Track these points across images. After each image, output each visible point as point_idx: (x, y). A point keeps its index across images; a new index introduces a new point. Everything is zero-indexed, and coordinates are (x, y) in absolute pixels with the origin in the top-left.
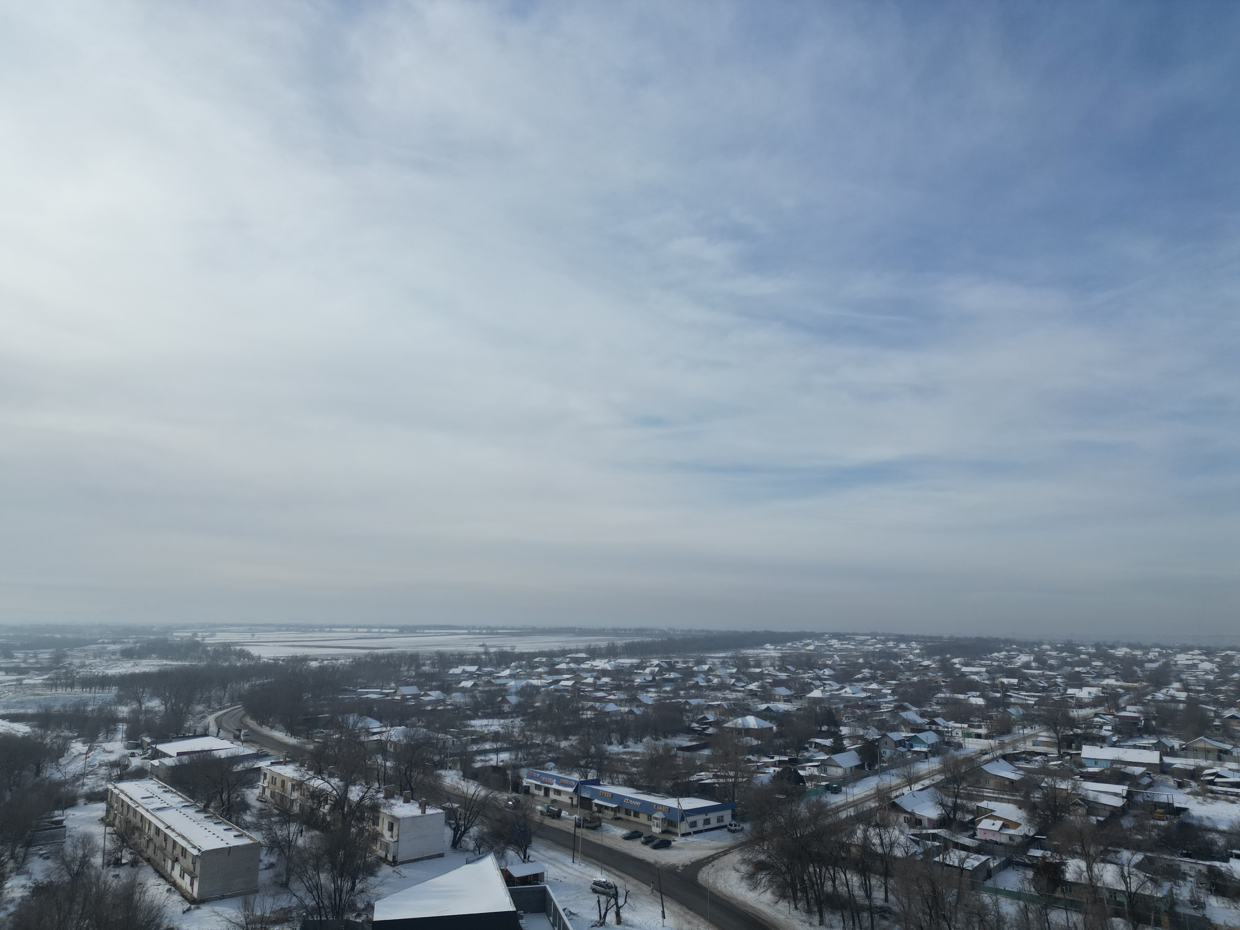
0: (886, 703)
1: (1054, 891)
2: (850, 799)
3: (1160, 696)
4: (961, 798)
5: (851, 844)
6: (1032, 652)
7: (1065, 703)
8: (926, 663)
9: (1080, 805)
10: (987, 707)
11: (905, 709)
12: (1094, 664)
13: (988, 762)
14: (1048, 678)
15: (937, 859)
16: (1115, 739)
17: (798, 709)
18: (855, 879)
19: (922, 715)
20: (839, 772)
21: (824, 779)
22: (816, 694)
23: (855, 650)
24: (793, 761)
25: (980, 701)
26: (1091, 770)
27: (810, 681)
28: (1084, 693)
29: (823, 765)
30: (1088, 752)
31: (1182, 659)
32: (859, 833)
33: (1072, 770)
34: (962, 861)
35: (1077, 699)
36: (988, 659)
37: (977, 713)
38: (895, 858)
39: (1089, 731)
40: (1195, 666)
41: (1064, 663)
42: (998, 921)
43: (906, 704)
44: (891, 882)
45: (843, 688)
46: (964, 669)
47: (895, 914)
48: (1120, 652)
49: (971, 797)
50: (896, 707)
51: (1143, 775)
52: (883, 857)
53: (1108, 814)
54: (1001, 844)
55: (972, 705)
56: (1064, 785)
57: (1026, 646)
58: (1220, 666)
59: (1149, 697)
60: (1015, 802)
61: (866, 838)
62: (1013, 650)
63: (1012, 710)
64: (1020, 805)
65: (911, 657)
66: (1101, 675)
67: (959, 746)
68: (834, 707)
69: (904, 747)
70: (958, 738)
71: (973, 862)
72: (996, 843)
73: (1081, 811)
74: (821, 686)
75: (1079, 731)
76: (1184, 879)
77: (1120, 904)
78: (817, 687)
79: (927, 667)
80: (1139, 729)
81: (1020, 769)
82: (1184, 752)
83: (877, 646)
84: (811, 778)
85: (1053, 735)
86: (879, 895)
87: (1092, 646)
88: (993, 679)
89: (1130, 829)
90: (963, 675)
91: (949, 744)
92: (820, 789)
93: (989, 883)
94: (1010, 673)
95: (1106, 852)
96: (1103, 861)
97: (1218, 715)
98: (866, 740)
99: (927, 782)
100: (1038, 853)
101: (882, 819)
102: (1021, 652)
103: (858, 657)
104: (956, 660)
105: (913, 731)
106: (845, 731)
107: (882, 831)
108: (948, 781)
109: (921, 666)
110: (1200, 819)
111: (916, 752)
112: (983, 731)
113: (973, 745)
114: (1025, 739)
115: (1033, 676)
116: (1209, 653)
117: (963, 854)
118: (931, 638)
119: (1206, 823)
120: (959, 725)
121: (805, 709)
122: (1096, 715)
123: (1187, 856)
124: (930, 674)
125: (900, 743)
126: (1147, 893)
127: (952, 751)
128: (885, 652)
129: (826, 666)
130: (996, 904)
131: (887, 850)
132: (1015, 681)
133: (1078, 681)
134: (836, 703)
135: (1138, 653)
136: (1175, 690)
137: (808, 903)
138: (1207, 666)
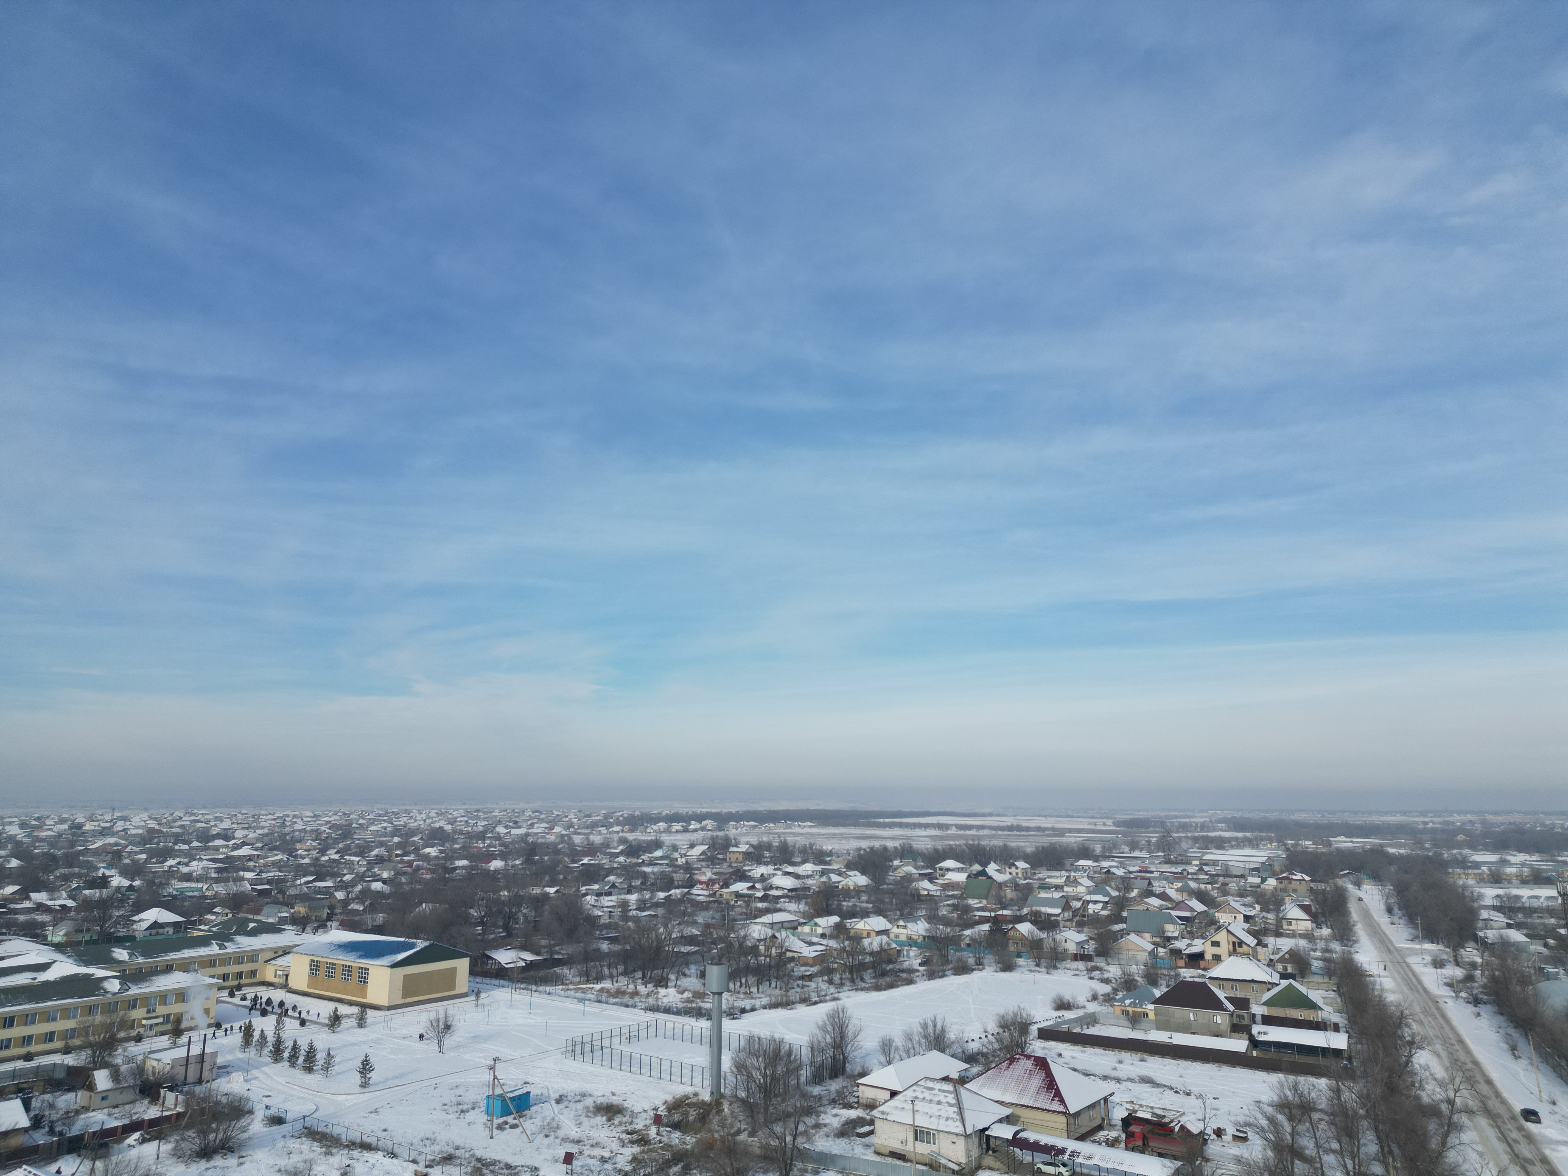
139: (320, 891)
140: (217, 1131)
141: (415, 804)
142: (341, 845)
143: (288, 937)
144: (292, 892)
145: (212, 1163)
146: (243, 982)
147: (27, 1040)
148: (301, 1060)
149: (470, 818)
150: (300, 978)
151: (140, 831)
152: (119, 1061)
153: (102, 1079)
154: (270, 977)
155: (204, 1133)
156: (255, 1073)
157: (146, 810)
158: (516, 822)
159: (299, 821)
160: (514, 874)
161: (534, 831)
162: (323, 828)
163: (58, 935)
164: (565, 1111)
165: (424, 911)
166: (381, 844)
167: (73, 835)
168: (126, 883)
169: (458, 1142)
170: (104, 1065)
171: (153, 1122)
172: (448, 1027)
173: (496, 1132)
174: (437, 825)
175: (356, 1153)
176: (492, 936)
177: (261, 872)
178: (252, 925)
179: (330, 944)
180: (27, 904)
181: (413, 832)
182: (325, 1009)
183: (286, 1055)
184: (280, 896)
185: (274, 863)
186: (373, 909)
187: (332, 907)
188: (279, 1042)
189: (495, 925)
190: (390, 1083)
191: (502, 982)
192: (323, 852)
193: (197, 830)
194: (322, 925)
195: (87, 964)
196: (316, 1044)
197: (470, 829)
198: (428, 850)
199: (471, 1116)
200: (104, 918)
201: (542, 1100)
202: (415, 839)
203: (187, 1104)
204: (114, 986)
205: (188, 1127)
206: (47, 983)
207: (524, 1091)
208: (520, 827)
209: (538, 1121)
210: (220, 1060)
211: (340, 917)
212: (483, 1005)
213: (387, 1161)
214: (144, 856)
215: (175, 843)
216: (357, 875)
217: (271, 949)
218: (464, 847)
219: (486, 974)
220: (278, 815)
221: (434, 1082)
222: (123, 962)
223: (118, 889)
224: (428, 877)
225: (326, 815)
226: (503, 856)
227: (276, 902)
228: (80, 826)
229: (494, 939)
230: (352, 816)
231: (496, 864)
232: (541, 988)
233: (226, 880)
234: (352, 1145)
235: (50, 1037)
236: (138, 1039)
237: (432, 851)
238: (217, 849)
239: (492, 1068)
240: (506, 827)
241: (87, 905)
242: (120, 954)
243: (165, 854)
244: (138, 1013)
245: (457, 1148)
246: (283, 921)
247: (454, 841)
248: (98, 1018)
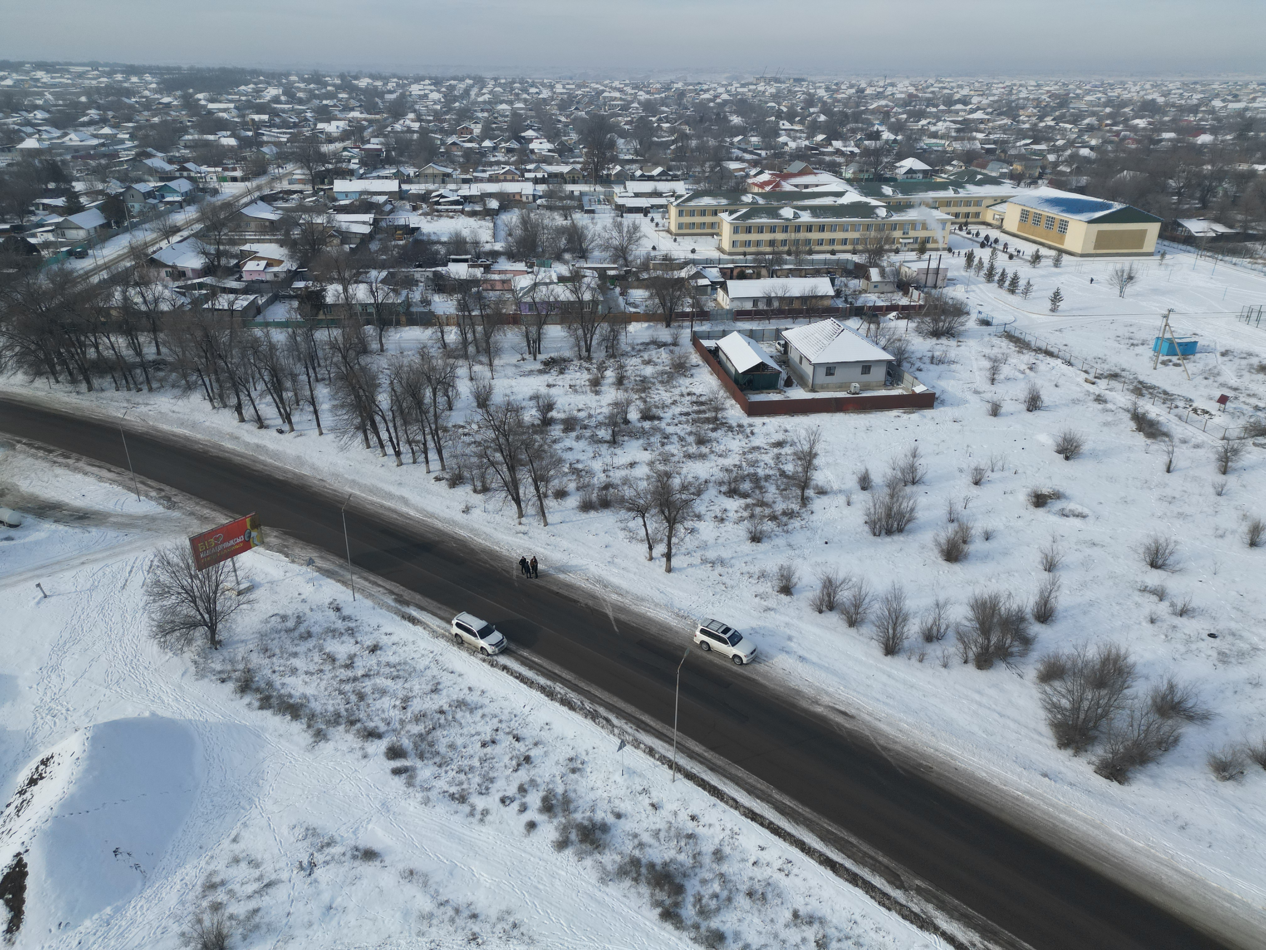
0: (125, 150)
1: (317, 314)
2: (100, 262)
3: (398, 127)
4: (223, 244)
5: (110, 308)
6: (280, 85)
7: (315, 139)
8: (166, 100)
9: (334, 236)
10: (240, 147)
11: (150, 156)
12: (340, 96)
13: (247, 205)
14: (299, 113)
15: (206, 306)
16: (362, 171)
17: (9, 165)
18: (120, 340)
19: (170, 161)
20: (81, 234)
21: (63, 244)
22: (30, 143)
23: (73, 85)
24: (15, 228)
25: (232, 142)
26: (342, 203)
27: (16, 127)
28: (333, 128)
29: (59, 229)
30: (340, 185)
31: (415, 89)
32: (118, 295)
33: (326, 205)
34: (231, 303)
35: (327, 133)
36: (236, 94)
37: (230, 155)
38: (162, 313)
39: (339, 165)
40: (426, 96)
41: (312, 96)
42: (271, 349)
43: (149, 150)
44: (161, 336)
45: (66, 134)
46: (211, 106)
47: (170, 364)
48: (363, 83)
49: (233, 242)
50: (138, 155)
51: (385, 203)
52: (147, 314)
53: (358, 241)
54: (267, 282)
55: (223, 146)
56: (319, 220)
57: (273, 78)
58: (445, 96)
59: (389, 129)
60: (277, 241)
61: (126, 299)
62: (261, 82)
63: (265, 149)
64: (282, 244)
65: (147, 93)
66: (347, 108)
67: (215, 192)
68: (58, 158)
69: (155, 198)
70: (213, 183)
71: (242, 302)
72: (262, 281)
73: (336, 241)
74: (34, 134)
75: (330, 166)
76: (417, 285)
77: (371, 314)
78: (30, 135)
79: (168, 105)
80: (382, 161)
81: (278, 208)
82: (419, 178)
83: (102, 79)
84: (46, 245)
85: (307, 172)
86: (150, 352)
87: (338, 77)
88: (243, 116)
89: (376, 252)
90: (210, 112)
91: (204, 190)
92: (60, 256)
93: (259, 319)
94: (260, 109)
95: (359, 274)
96: (357, 282)
97: (443, 143)
98: (108, 195)
99: (185, 233)
100: (301, 284)
101: (141, 277)
102: (269, 84)
103: (79, 95)
104: (200, 96)
105: (162, 179)
106: (78, 186)
107: (144, 289)
108: (208, 229)
109: (160, 103)
110: (429, 235)
111: (169, 203)
112: (238, 174)
113: (230, 190)
114: (279, 178)
115: (284, 111)
116: (437, 82)
117: (232, 297)
118: (169, 70)
119: (434, 238)
120: (212, 169)
121: (18, 164)
122: (345, 149)
123: (420, 266)
124: (172, 113)
125: (149, 194)
126: (390, 301)
127: (208, 198)
128: (113, 88)
129: (36, 107)
130: (267, 335)
131: (152, 307)
132: (265, 117)
133: (325, 115)
134: (61, 155)
135: (379, 83)
136: (410, 121)
137: (71, 374)
138: (435, 96)
139: (1035, 153)
140: (944, 321)
141: (1132, 75)
142: (1057, 113)
143: (1006, 189)
144: (1012, 152)
145: (940, 341)
146: (970, 220)
147: (832, 242)
148: (1007, 283)
149: (1186, 91)
150: (1012, 223)
151: (903, 96)
152: (885, 264)
153: (874, 273)
154: (989, 219)
155: (936, 321)
156: (973, 287)
157: (908, 77)
158: (1236, 96)
159: (1024, 89)
160: (1223, 149)
161: (1255, 105)
162: (1043, 97)
163: (849, 173)
164: (1229, 364)
165: (1125, 178)
166: (1093, 114)
167: (859, 97)
168: (892, 137)
169: (1125, 366)
170: (876, 265)
171: (905, 308)
172: (1130, 278)
173: (1159, 365)
174: (1150, 97)
175: (1041, 356)
176: (1186, 206)
177: (990, 133)
178: (979, 177)
179: (1039, 198)
180: (830, 149)
181: (1125, 104)
182: (1029, 249)
183: (996, 278)
184: (1003, 155)
185: (1000, 127)
186: (1078, 172)
187: (1043, 168)
188: (992, 268)
189: (1192, 197)
190: (1074, 313)
191: (1189, 248)
192: (1041, 119)
193: (944, 96)
194: (1033, 182)
195: (867, 195)
196: (1020, 274)
197: (1183, 102)
198: (1137, 121)
199: (1139, 349)
200: (878, 163)
201: (1207, 350)
202: (1126, 110)
203: (926, 300)
204: (882, 212)
205: (926, 315)
206: (842, 206)
207: (1193, 340)
208: (1239, 101)
209: (1200, 366)
210: (950, 275)
211: (1049, 176)
212: (1167, 265)
213: (1065, 367)
214: (905, 116)
215: (927, 106)
216: (1068, 140)
217: (992, 197)
218: (1173, 120)
219: (1174, 239)
220: (1008, 83)
221: (1111, 318)
222: (888, 196)
223: (887, 141)
224: (1134, 146)
225: (1048, 85)
226: (1213, 131)
227: (999, 160)
228: (862, 91)
229: (1188, 210)
230: (1071, 87)
231: (1205, 139)
232: (1227, 258)
233: (962, 139)
234: (1038, 350)
235: (845, 242)
236: (897, 251)
237: (1141, 123)
238: (957, 112)
239: (1166, 317)
240: (1224, 101)
241: (866, 152)
242: (887, 190)
243: (921, 115)
244: (897, 234)
245: (1124, 370)
246: (1003, 176)
247: (1165, 113)
248: (873, 234)
